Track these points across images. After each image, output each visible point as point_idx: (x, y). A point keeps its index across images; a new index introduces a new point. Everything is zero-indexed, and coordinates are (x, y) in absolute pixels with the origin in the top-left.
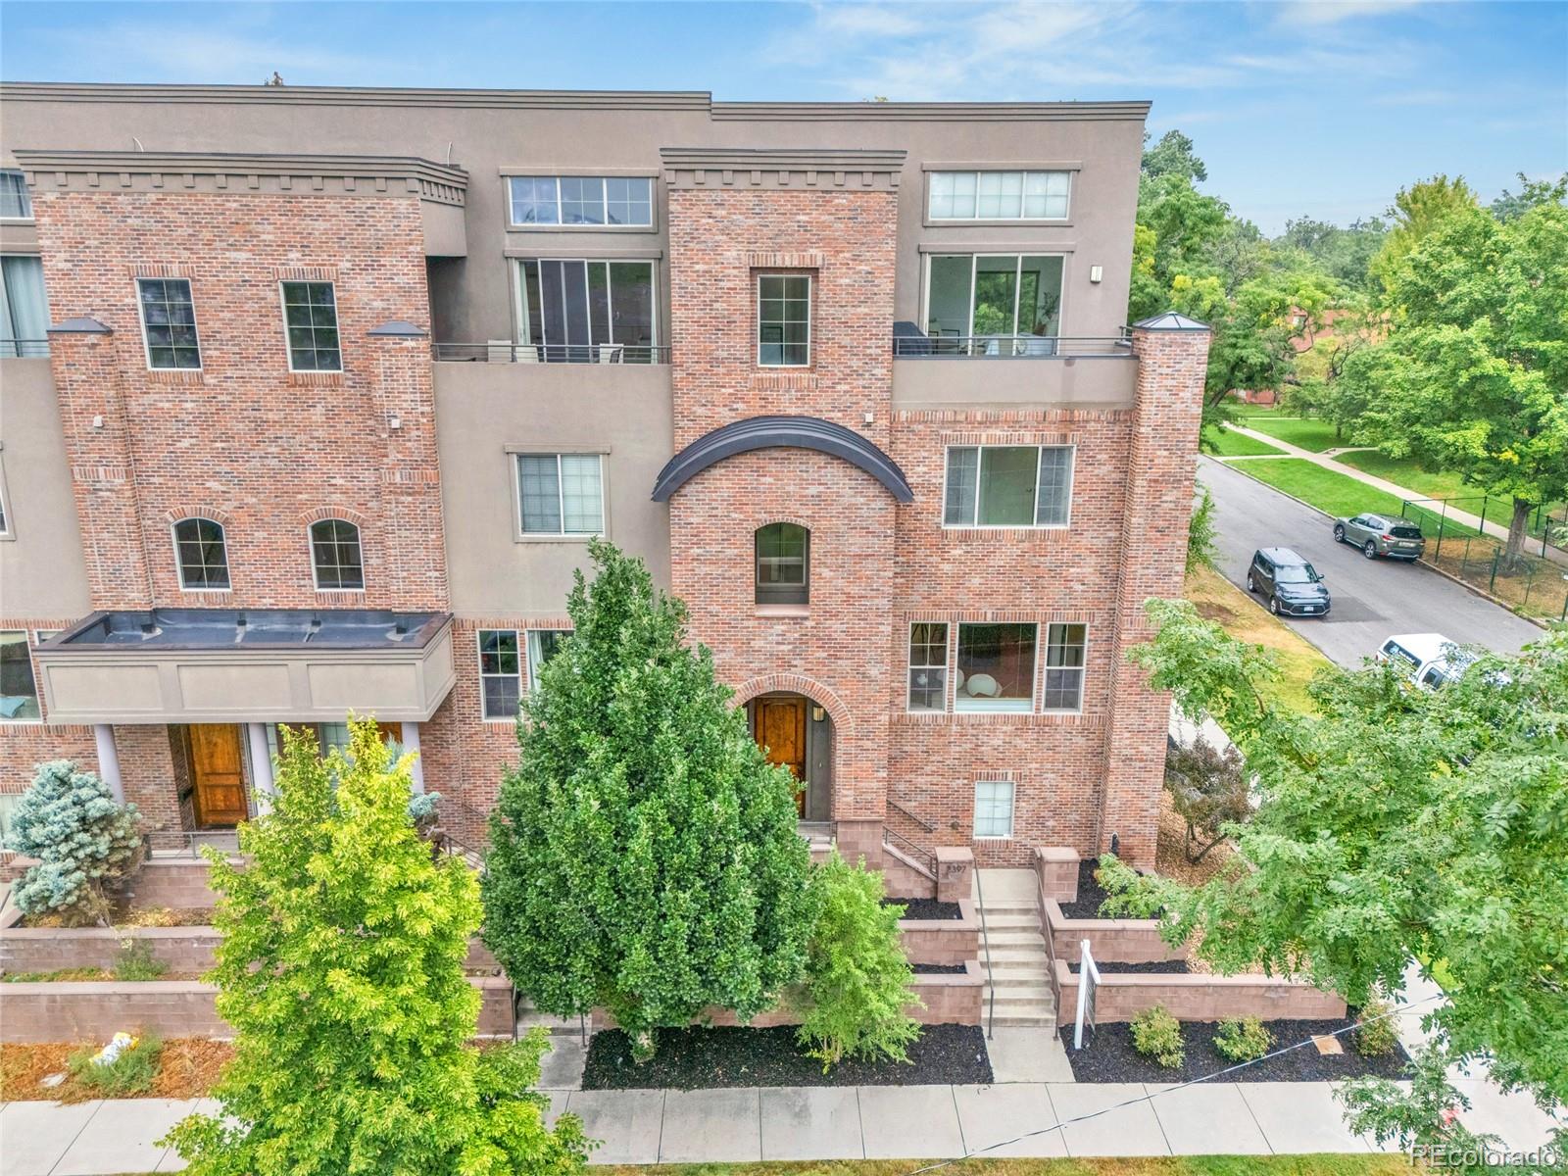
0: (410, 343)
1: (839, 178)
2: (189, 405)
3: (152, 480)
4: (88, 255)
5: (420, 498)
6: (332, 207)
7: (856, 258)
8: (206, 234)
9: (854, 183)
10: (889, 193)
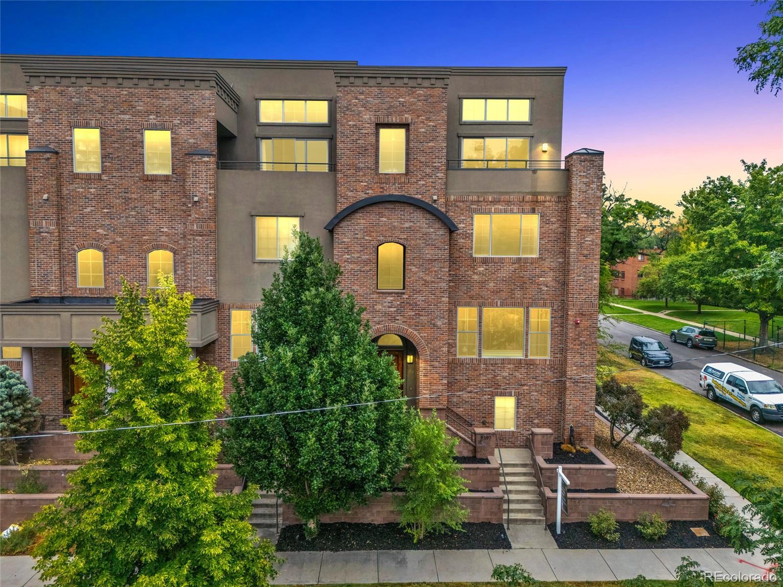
0: (206, 159)
1: (419, 81)
2: (92, 190)
3: (70, 228)
4: (52, 116)
5: (206, 238)
6: (172, 93)
7: (428, 119)
8: (110, 107)
9: (426, 83)
10: (443, 88)
